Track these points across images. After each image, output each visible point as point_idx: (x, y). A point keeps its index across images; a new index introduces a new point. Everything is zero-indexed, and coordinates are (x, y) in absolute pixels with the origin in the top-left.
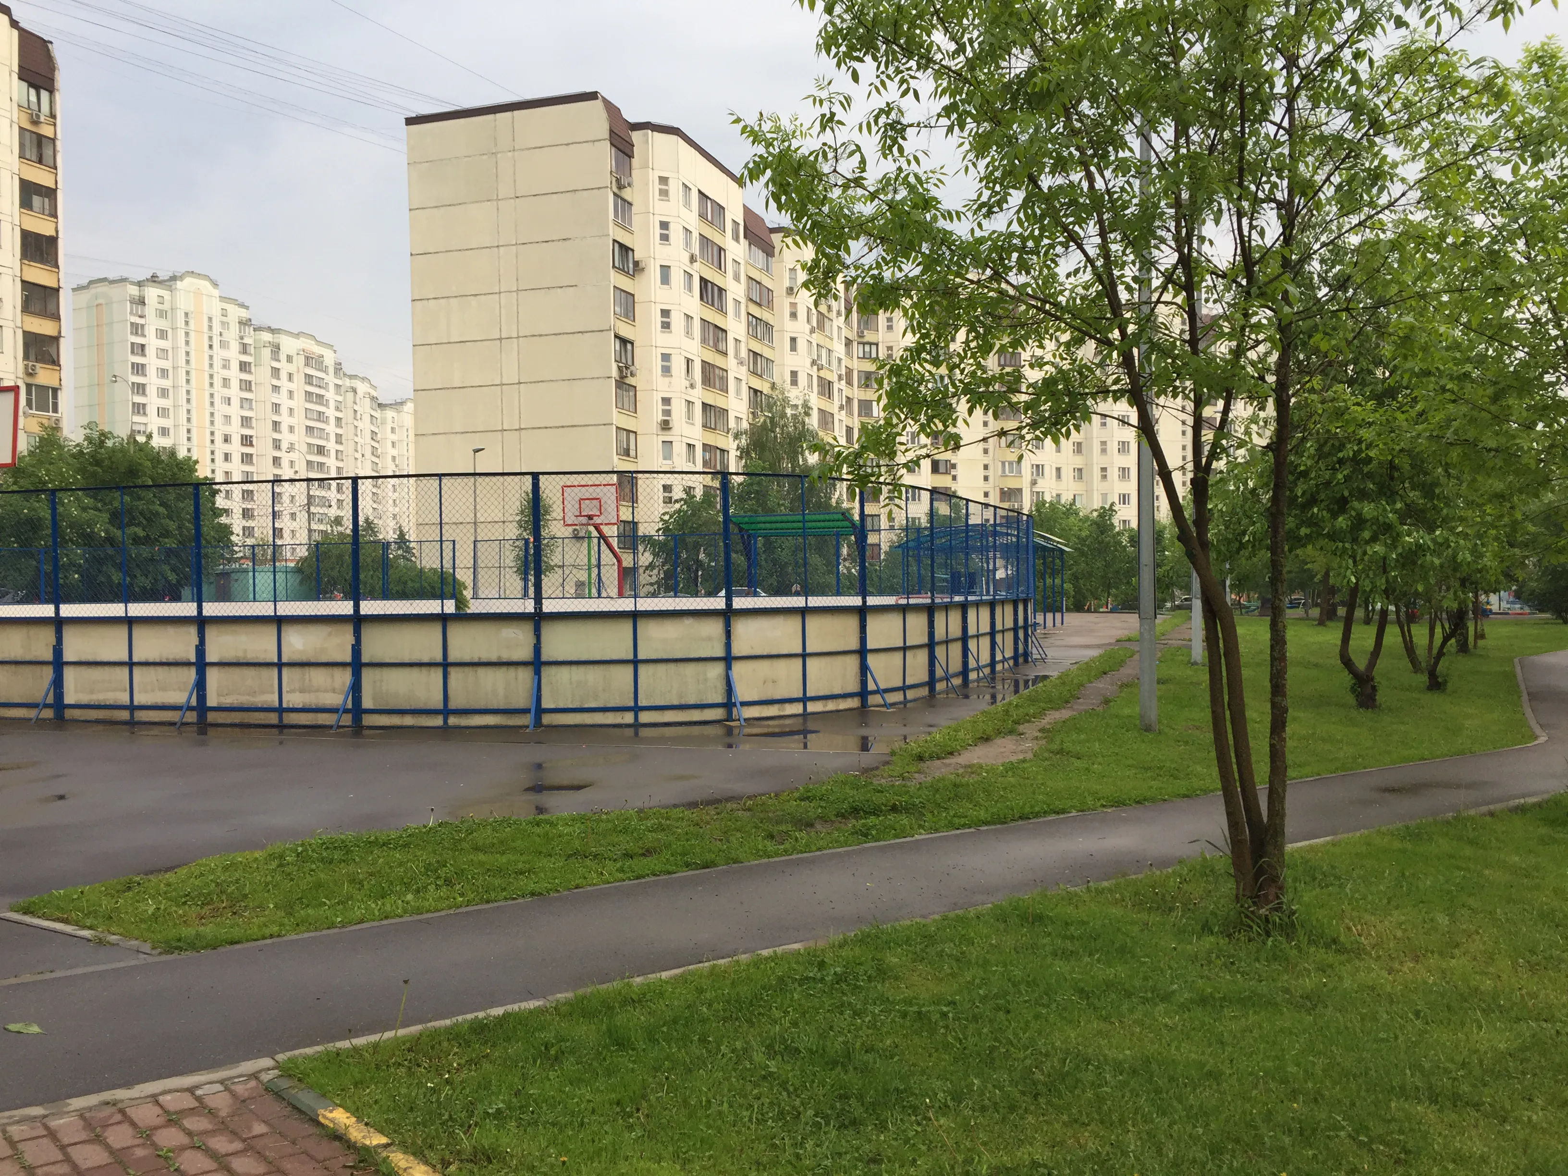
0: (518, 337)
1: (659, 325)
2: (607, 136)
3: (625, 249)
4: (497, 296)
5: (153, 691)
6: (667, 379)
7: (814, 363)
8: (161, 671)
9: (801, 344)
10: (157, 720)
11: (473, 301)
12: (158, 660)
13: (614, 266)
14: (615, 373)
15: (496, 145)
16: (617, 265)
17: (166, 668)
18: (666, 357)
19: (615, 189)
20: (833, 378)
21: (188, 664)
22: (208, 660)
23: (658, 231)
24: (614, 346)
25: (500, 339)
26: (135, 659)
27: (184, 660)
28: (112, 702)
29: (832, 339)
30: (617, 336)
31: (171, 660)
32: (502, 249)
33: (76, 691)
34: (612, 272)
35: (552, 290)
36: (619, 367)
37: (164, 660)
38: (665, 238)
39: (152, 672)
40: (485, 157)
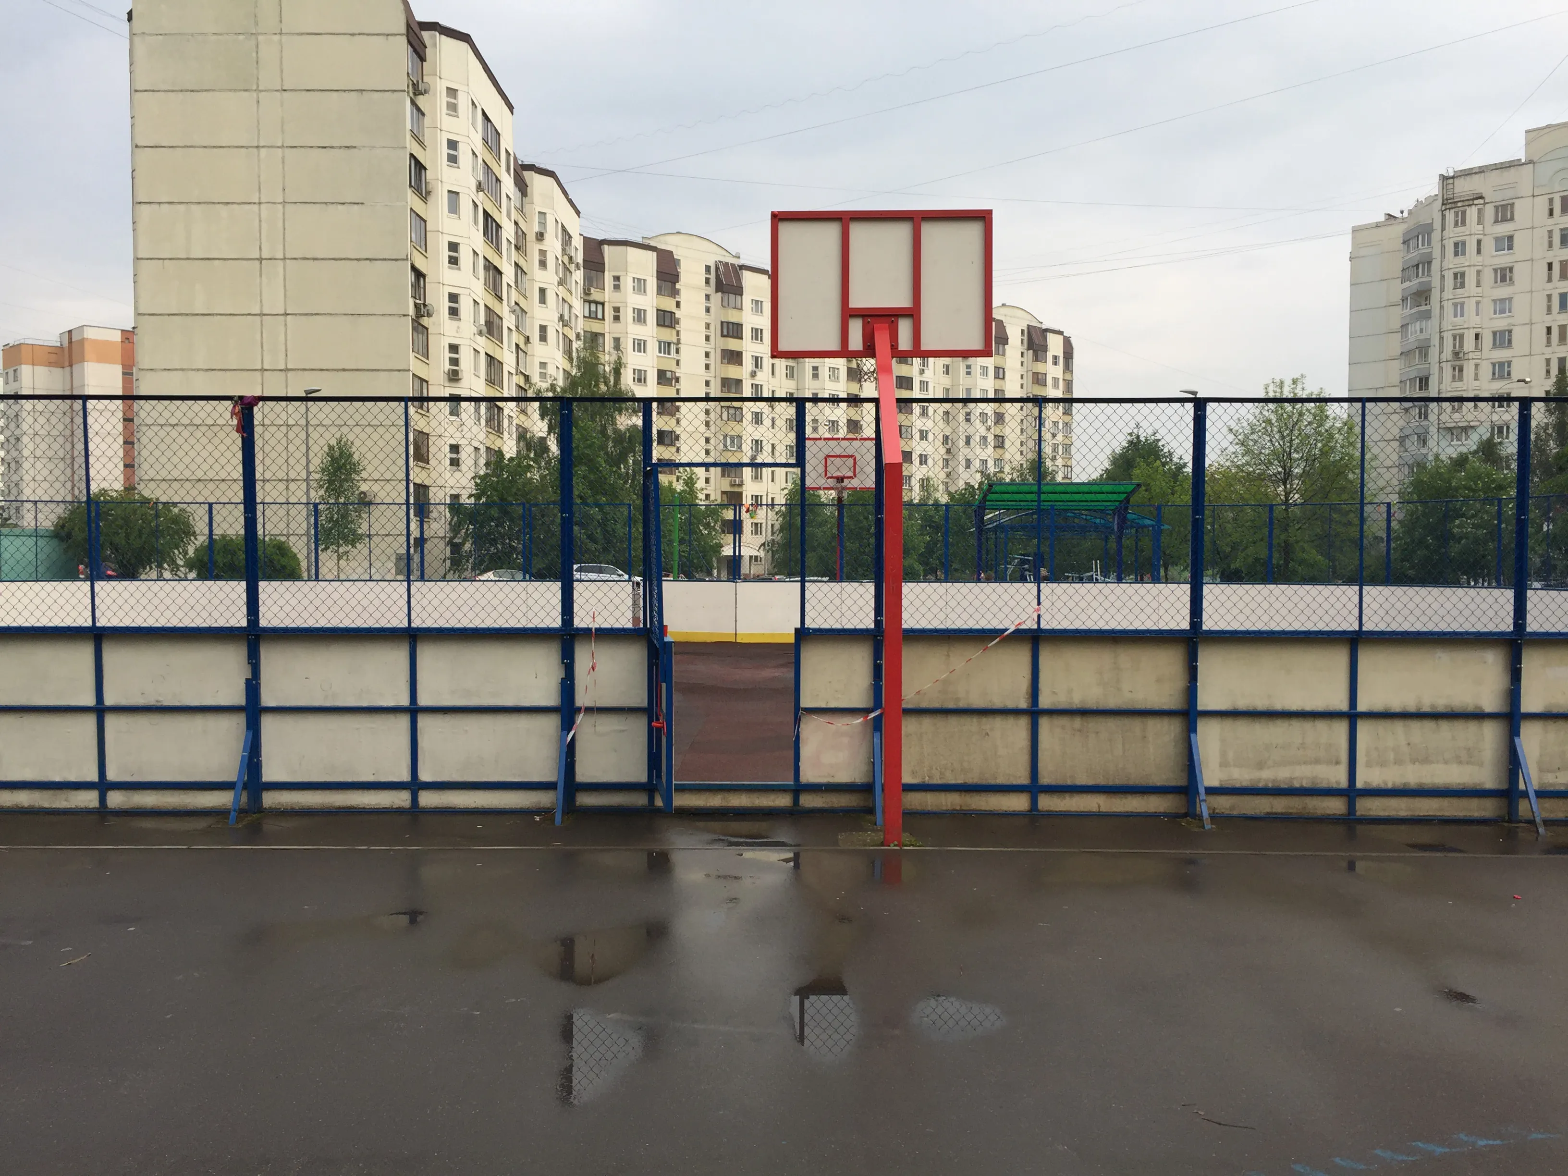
0: (285, 259)
1: (447, 260)
2: (403, 29)
3: (419, 167)
4: (256, 207)
5: (1398, 762)
6: (455, 323)
7: (561, 317)
8: (1419, 731)
9: (550, 296)
10: (1403, 814)
11: (223, 211)
12: (1412, 709)
13: (411, 186)
14: (411, 311)
15: (256, 24)
16: (413, 184)
17: (1429, 725)
18: (454, 298)
19: (411, 95)
20: (573, 337)
21: (1479, 716)
22: (1524, 709)
23: (445, 151)
24: (410, 277)
25: (261, 260)
26: (1362, 706)
27: (1470, 709)
28: (1306, 784)
29: (571, 293)
30: (414, 268)
31: (1441, 709)
32: (263, 151)
33: (1224, 764)
34: (409, 192)
35: (331, 206)
36: (416, 305)
37: (1426, 709)
38: (453, 159)
39: (1398, 731)
40: (241, 37)
